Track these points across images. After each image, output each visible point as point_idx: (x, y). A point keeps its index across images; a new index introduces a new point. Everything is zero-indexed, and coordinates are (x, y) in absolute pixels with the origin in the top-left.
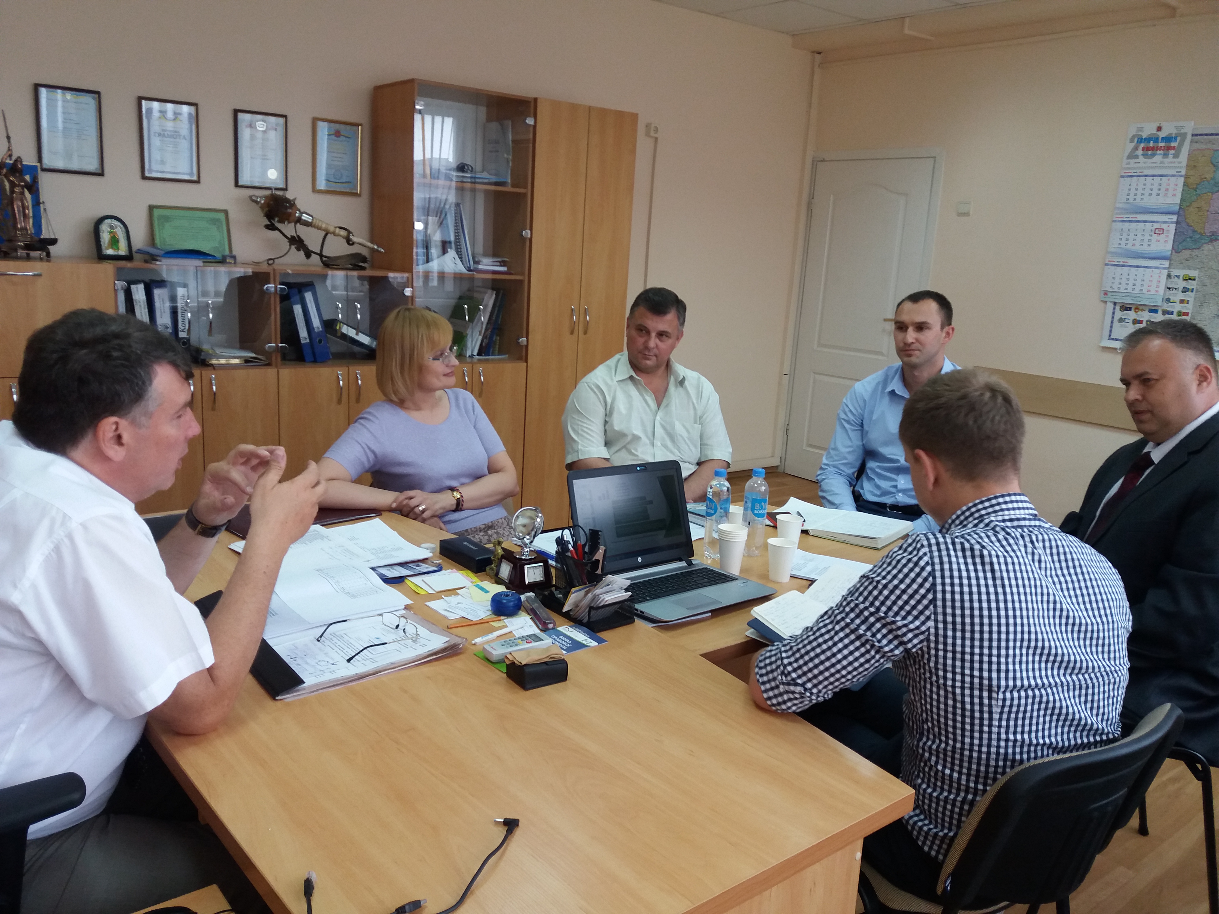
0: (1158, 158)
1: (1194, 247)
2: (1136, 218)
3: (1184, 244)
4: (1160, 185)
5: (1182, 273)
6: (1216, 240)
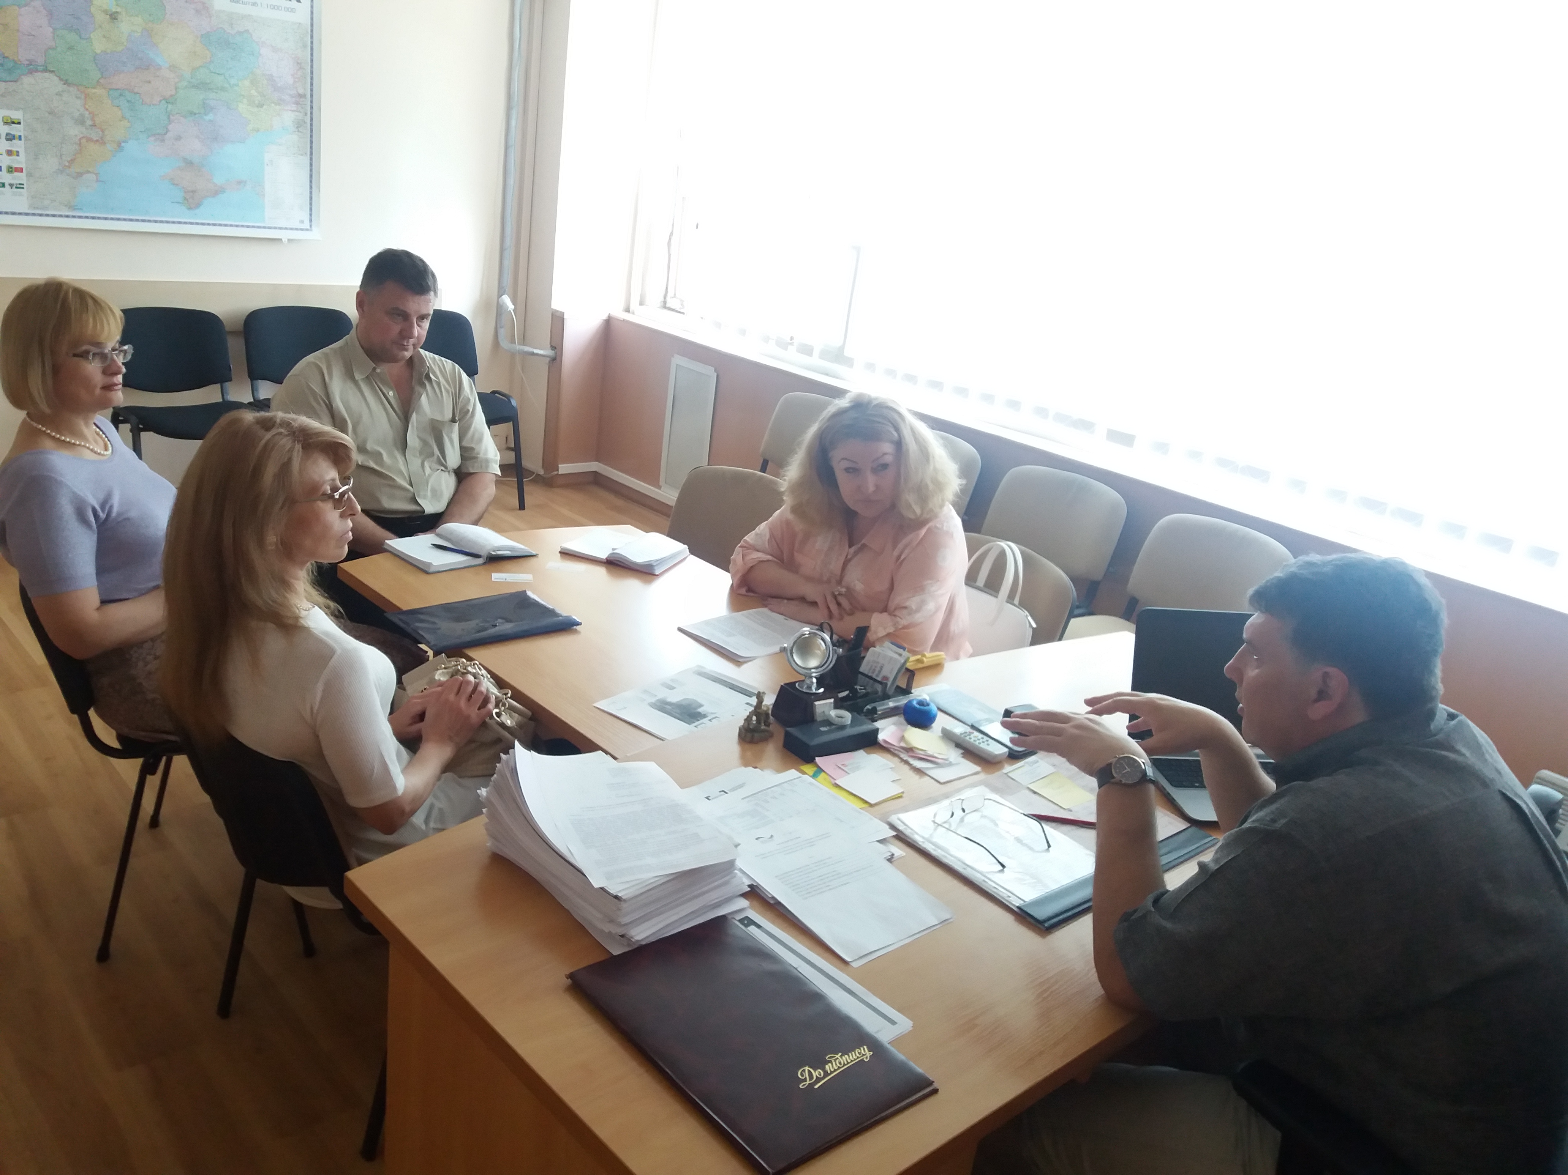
6: (37, 71)
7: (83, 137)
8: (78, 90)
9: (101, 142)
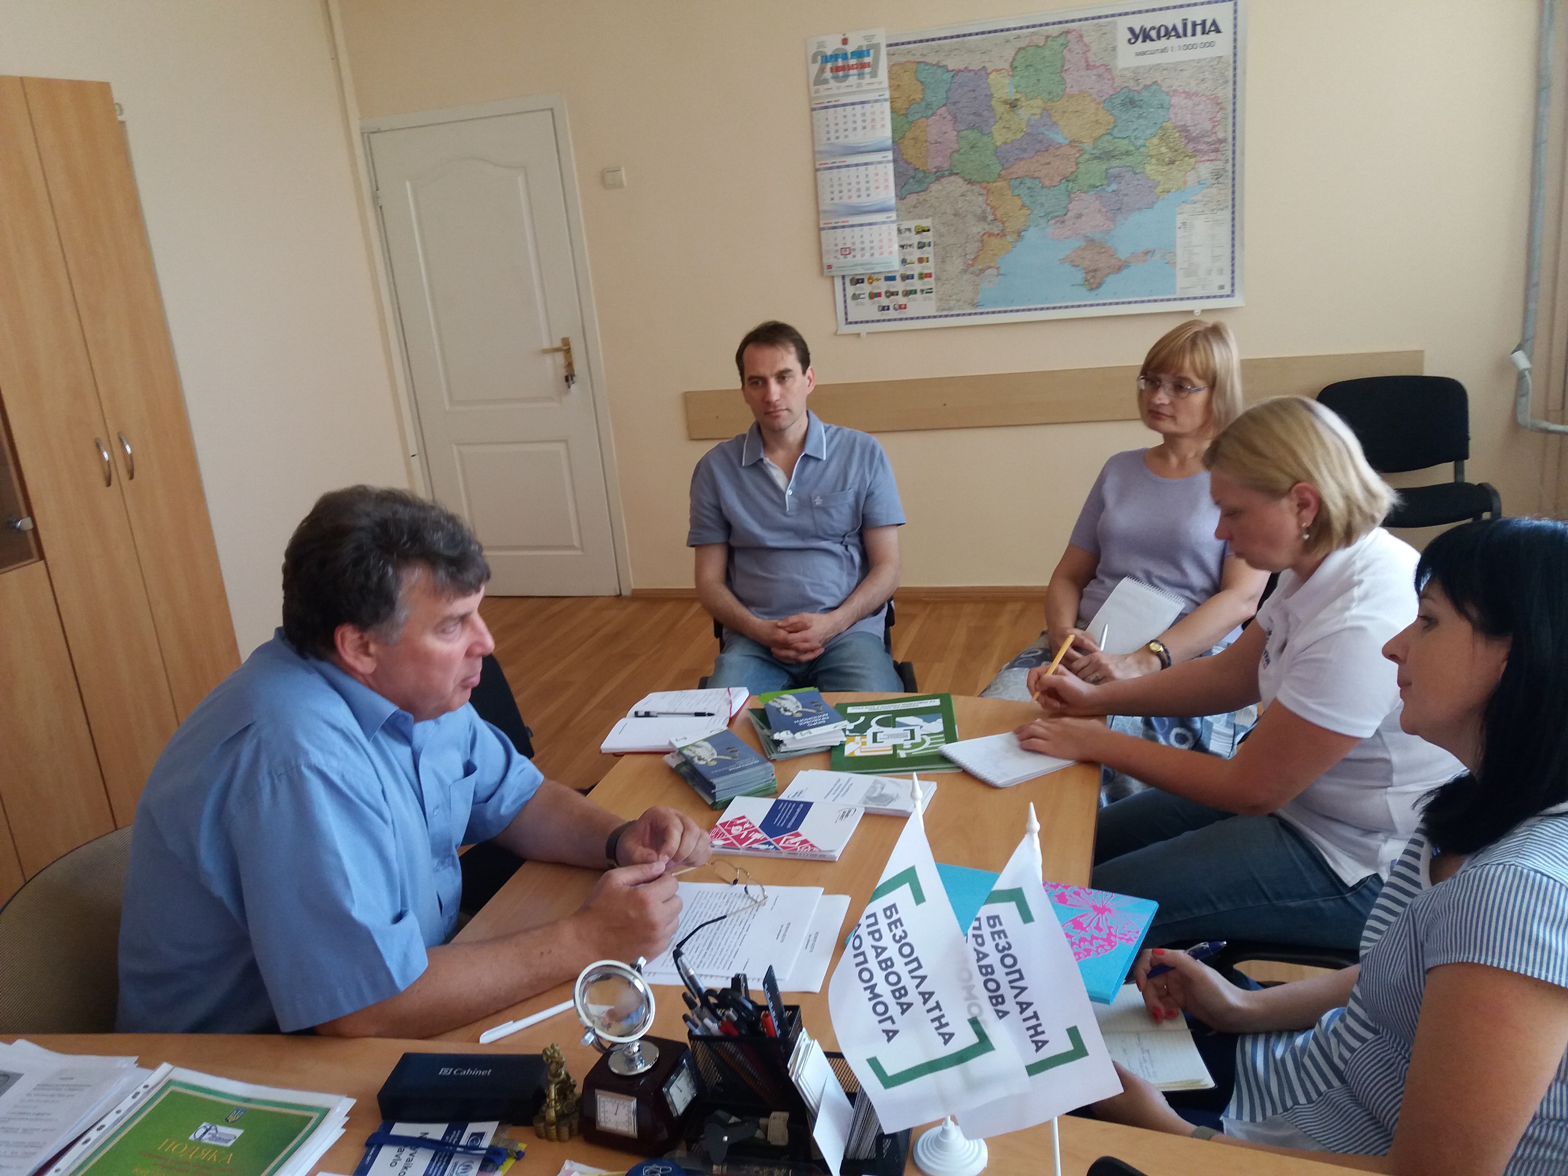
0: (853, 80)
1: (919, 189)
2: (845, 162)
3: (907, 187)
4: (863, 115)
5: (912, 224)
6: (943, 176)
7: (985, 234)
8: (981, 187)
9: (1002, 234)
